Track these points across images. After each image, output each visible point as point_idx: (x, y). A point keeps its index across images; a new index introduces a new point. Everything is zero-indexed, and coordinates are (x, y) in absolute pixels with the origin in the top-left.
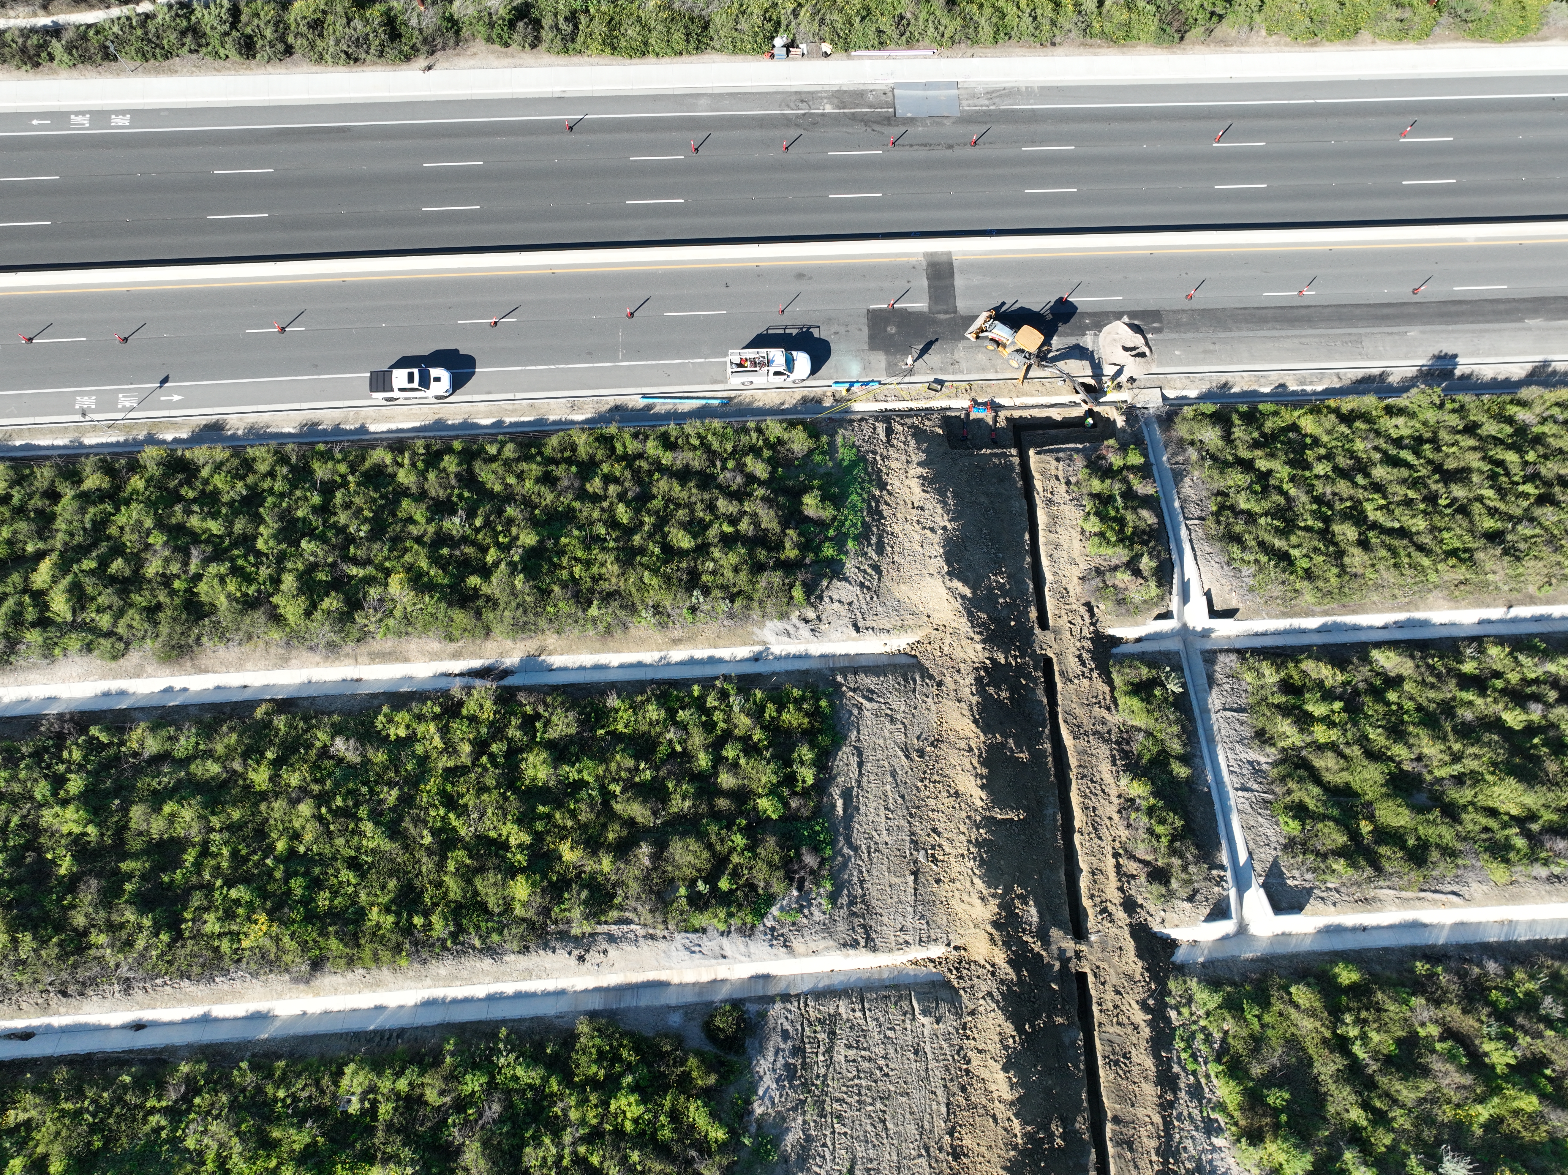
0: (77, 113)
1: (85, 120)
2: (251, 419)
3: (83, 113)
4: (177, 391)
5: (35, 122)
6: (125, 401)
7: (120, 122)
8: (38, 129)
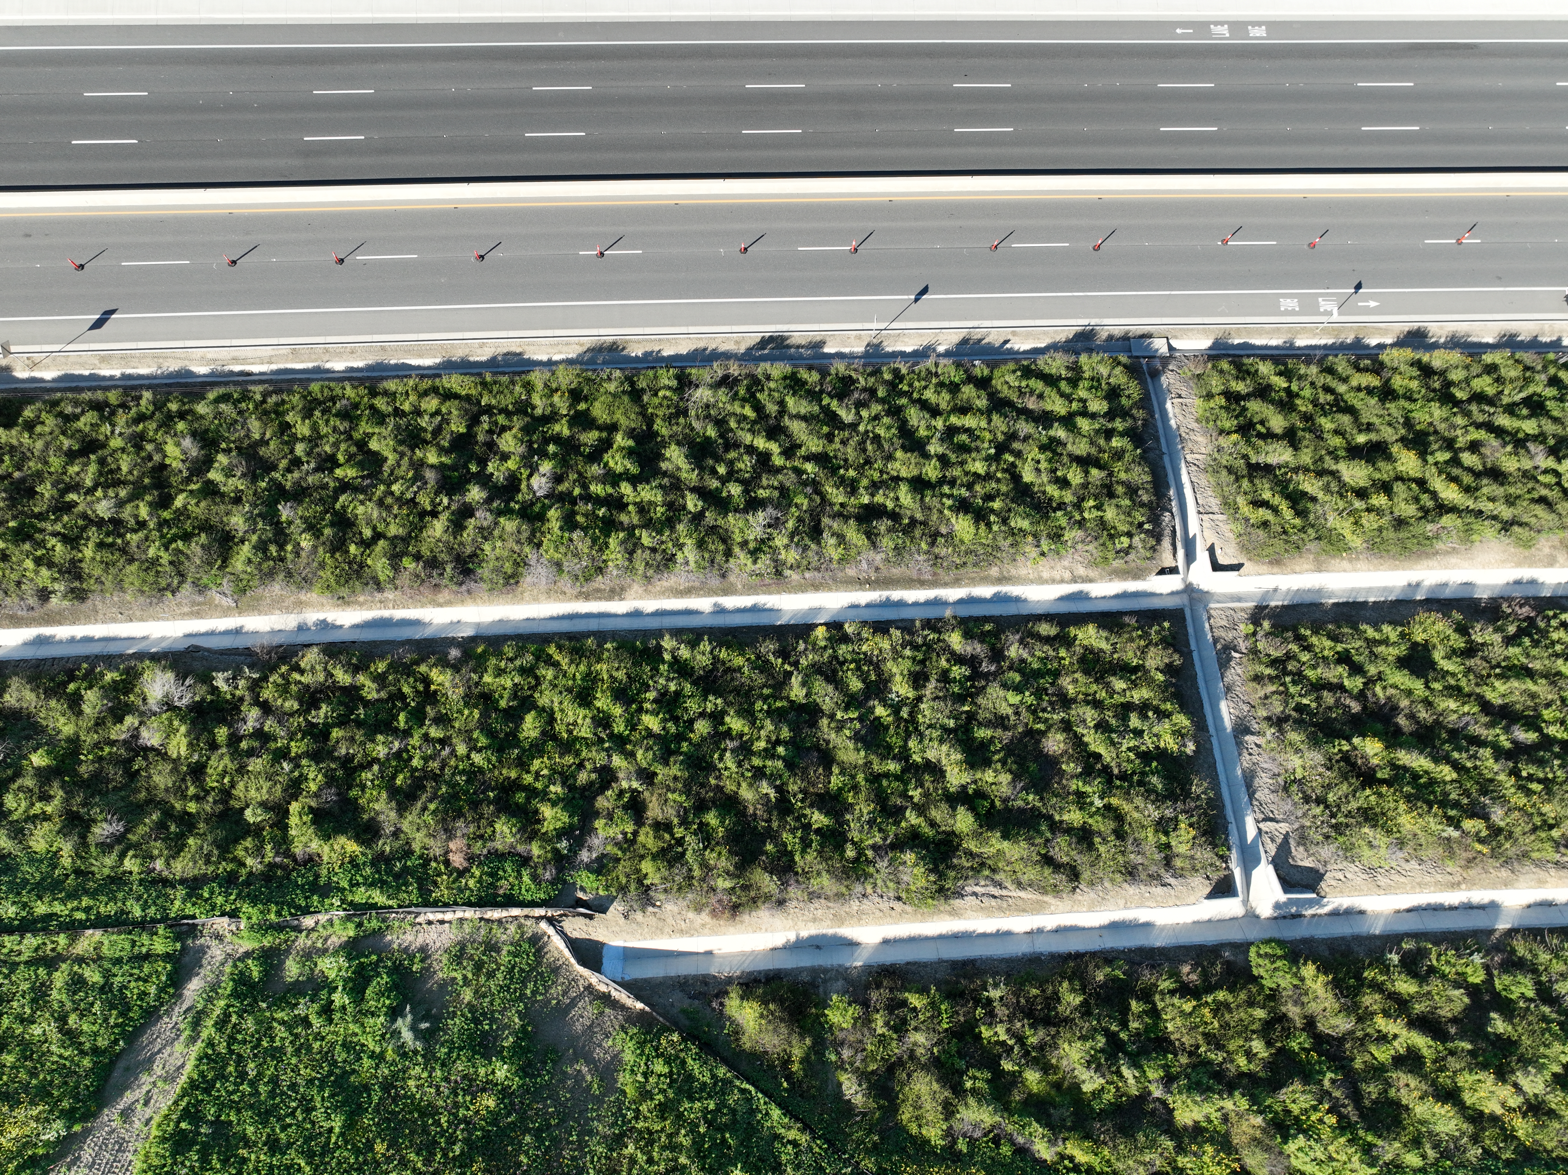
0: (1216, 23)
1: (1224, 30)
2: (1451, 328)
3: (1222, 23)
4: (1372, 297)
5: (1179, 31)
6: (1325, 305)
7: (1258, 33)
8: (1182, 38)
